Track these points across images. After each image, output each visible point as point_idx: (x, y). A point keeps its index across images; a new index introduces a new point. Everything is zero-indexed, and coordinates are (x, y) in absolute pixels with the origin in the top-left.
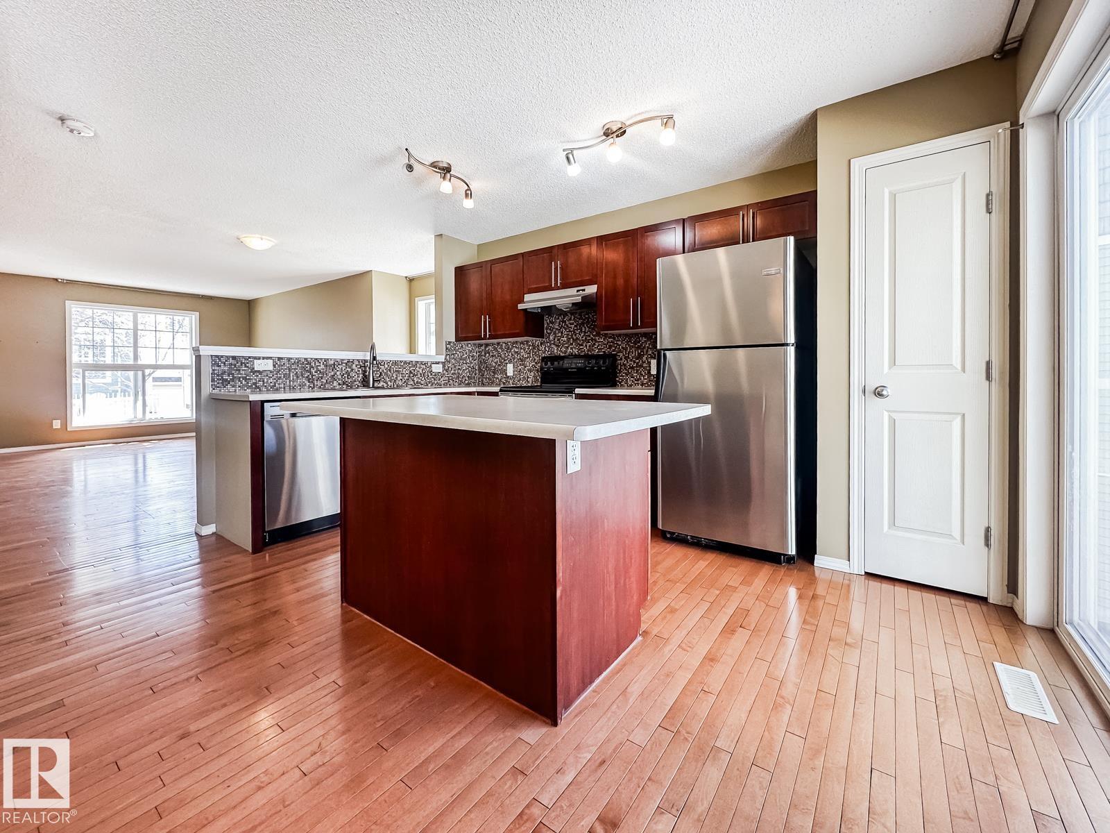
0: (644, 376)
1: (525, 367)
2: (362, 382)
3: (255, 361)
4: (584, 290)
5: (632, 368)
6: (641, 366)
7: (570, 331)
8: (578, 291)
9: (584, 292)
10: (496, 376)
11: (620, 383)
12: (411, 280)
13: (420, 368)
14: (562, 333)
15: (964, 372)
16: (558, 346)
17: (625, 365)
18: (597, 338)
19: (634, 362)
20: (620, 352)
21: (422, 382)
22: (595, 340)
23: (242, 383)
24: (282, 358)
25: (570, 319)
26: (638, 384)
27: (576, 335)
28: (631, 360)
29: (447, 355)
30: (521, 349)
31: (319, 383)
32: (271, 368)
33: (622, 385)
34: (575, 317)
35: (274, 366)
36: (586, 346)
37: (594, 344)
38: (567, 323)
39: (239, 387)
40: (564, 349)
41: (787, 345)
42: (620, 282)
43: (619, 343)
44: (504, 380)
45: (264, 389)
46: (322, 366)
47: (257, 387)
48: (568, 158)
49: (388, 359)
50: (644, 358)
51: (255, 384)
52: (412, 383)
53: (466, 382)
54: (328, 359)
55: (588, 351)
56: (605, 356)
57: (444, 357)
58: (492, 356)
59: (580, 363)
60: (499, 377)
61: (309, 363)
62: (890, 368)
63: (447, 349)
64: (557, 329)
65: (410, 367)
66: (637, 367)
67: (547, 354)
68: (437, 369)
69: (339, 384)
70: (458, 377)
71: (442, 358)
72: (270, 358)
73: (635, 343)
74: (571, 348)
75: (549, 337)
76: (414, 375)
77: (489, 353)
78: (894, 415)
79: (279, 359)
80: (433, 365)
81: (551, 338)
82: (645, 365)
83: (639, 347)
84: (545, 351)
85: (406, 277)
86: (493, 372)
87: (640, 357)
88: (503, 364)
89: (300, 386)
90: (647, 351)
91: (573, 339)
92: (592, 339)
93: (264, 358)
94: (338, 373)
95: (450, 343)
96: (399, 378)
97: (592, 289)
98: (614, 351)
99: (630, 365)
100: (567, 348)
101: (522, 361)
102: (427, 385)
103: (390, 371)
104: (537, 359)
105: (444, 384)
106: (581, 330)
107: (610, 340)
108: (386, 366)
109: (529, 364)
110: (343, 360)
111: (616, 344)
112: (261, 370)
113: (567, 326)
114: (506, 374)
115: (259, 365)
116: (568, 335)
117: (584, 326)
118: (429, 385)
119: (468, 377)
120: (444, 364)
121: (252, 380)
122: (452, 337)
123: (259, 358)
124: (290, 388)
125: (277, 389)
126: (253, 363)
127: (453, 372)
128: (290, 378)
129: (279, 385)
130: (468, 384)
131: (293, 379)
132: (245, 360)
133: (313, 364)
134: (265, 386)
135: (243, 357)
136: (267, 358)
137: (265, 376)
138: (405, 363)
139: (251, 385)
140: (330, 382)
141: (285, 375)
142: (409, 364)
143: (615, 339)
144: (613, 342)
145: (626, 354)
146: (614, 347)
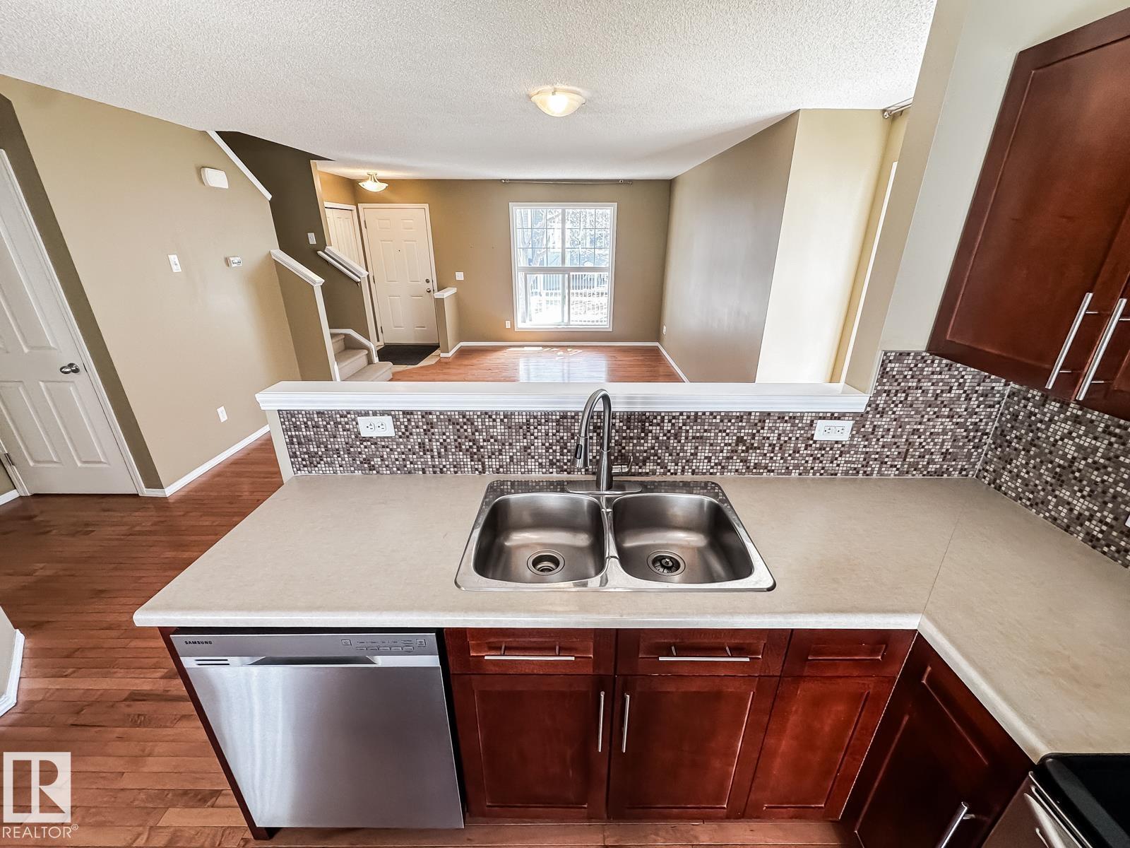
3: (359, 419)
13: (771, 430)
21: (773, 466)
23: (344, 460)
24: (411, 413)
29: (878, 394)
32: (390, 431)
35: (395, 427)
39: (341, 466)
45: (386, 472)
46: (500, 429)
47: (372, 468)
49: (676, 408)
51: (367, 461)
52: (740, 466)
53: (932, 468)
54: (513, 413)
57: (865, 398)
61: (471, 421)
63: (884, 373)
65: (740, 428)
68: (834, 431)
70: (904, 455)
71: (858, 403)
72: (387, 413)
79: (405, 413)
80: (819, 422)
86: (1056, 476)
89: (455, 467)
93: (375, 413)
94: (538, 443)
95: (902, 356)
102: (790, 473)
103: (676, 436)
105: (846, 473)
108: (667, 426)
110: (547, 414)
112: (374, 435)
115: (366, 427)
118: (795, 474)
120: (859, 419)
121: (360, 453)
122: (917, 338)
123: (366, 414)
124: (435, 472)
125: (409, 473)
126: (357, 424)
127: (889, 439)
128: (432, 451)
129: (411, 463)
130: (939, 473)
131: (439, 453)
132: (341, 417)
133: (478, 423)
134: (387, 466)
135: (337, 412)
136: (383, 413)
137: (383, 447)
138: (727, 417)
139: (361, 463)
140: (519, 461)
141: (422, 445)
142: (740, 418)
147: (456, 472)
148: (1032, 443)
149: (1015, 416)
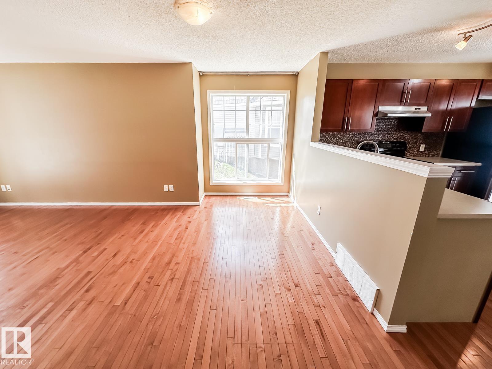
4: (420, 109)
6: (415, 147)
8: (416, 109)
18: (395, 133)
19: (412, 145)
22: (394, 134)
28: (411, 144)
30: (344, 136)
36: (387, 137)
43: (406, 136)
50: (417, 144)
55: (388, 139)
66: (413, 148)
73: (415, 136)
82: (417, 147)
83: (416, 138)
87: (415, 143)
90: (420, 141)
92: (391, 133)
98: (402, 140)
99: (409, 147)
104: (354, 142)
143: (404, 133)
144: (403, 135)
145: (409, 141)
146: (403, 137)
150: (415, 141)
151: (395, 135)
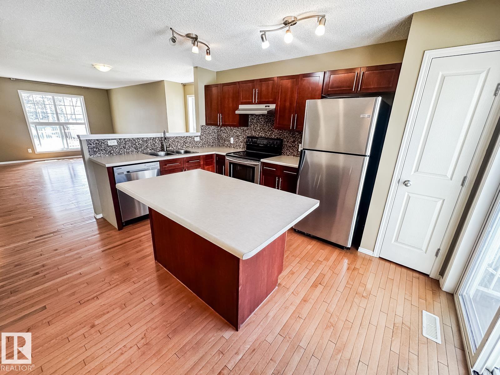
0: (295, 152)
1: (239, 140)
2: (161, 148)
3: (108, 141)
4: (269, 106)
5: (290, 147)
6: (294, 146)
7: (261, 125)
8: (266, 106)
9: (269, 108)
10: (225, 143)
11: (283, 153)
12: (184, 85)
13: (189, 139)
14: (257, 125)
15: (451, 180)
16: (255, 131)
17: (286, 145)
20: (285, 138)
21: (190, 146)
22: (273, 131)
23: (103, 152)
24: (121, 139)
25: (262, 118)
26: (292, 155)
27: (264, 127)
28: (290, 143)
29: (201, 132)
30: (237, 131)
31: (141, 150)
32: (116, 144)
33: (284, 155)
34: (264, 118)
35: (118, 143)
36: (269, 133)
37: (273, 133)
38: (260, 120)
39: (103, 154)
40: (258, 133)
41: (365, 156)
42: (288, 104)
43: (285, 134)
44: (229, 145)
45: (115, 154)
46: (141, 142)
47: (111, 154)
48: (262, 38)
49: (173, 136)
50: (296, 143)
51: (110, 152)
52: (185, 147)
54: (143, 138)
55: (270, 136)
56: (277, 139)
57: (200, 133)
58: (224, 133)
59: (265, 142)
60: (227, 143)
61: (134, 140)
62: (415, 172)
63: (201, 129)
64: (255, 123)
65: (184, 139)
66: (292, 147)
67: (249, 135)
68: (197, 139)
69: (150, 150)
70: (207, 143)
71: (199, 134)
73: (292, 135)
74: (261, 134)
75: (251, 126)
76: (186, 143)
77: (222, 131)
78: (410, 195)
79: (120, 139)
80: (195, 137)
81: (252, 127)
82: (296, 146)
83: (294, 137)
84: (249, 133)
85: (182, 84)
86: (224, 141)
87: (294, 142)
88: (229, 136)
90: (298, 140)
91: (263, 129)
92: (272, 130)
93: (112, 139)
94: (149, 144)
95: (203, 126)
96: (179, 145)
97: (273, 107)
98: (282, 137)
99: (289, 146)
100: (260, 133)
101: (238, 137)
102: (193, 147)
103: (174, 141)
104: (245, 137)
105: (201, 147)
106: (267, 125)
107: (280, 132)
108: (172, 139)
109: (241, 139)
110: (150, 138)
111: (283, 134)
112: (112, 145)
113: (260, 122)
114: (230, 142)
115: (110, 143)
116: (260, 126)
117: (268, 123)
118: (194, 147)
119: (212, 142)
120: (200, 136)
121: (108, 150)
122: (204, 123)
123: (110, 140)
124: (127, 153)
125: (121, 154)
126: (107, 142)
127: (205, 140)
128: (126, 148)
129: (121, 151)
130: (212, 146)
131: (128, 148)
132: (103, 141)
133: (136, 141)
134: (115, 153)
135: (102, 139)
136: (114, 139)
137: (114, 148)
138: (181, 137)
139: (108, 152)
140: (146, 149)
141: (124, 147)
142: (183, 137)
143: (283, 131)
144: (282, 133)
145: (288, 139)
146: (282, 135)
147: (132, 153)
148: (221, 138)
149: (218, 135)
150: (294, 140)
151: (275, 132)
